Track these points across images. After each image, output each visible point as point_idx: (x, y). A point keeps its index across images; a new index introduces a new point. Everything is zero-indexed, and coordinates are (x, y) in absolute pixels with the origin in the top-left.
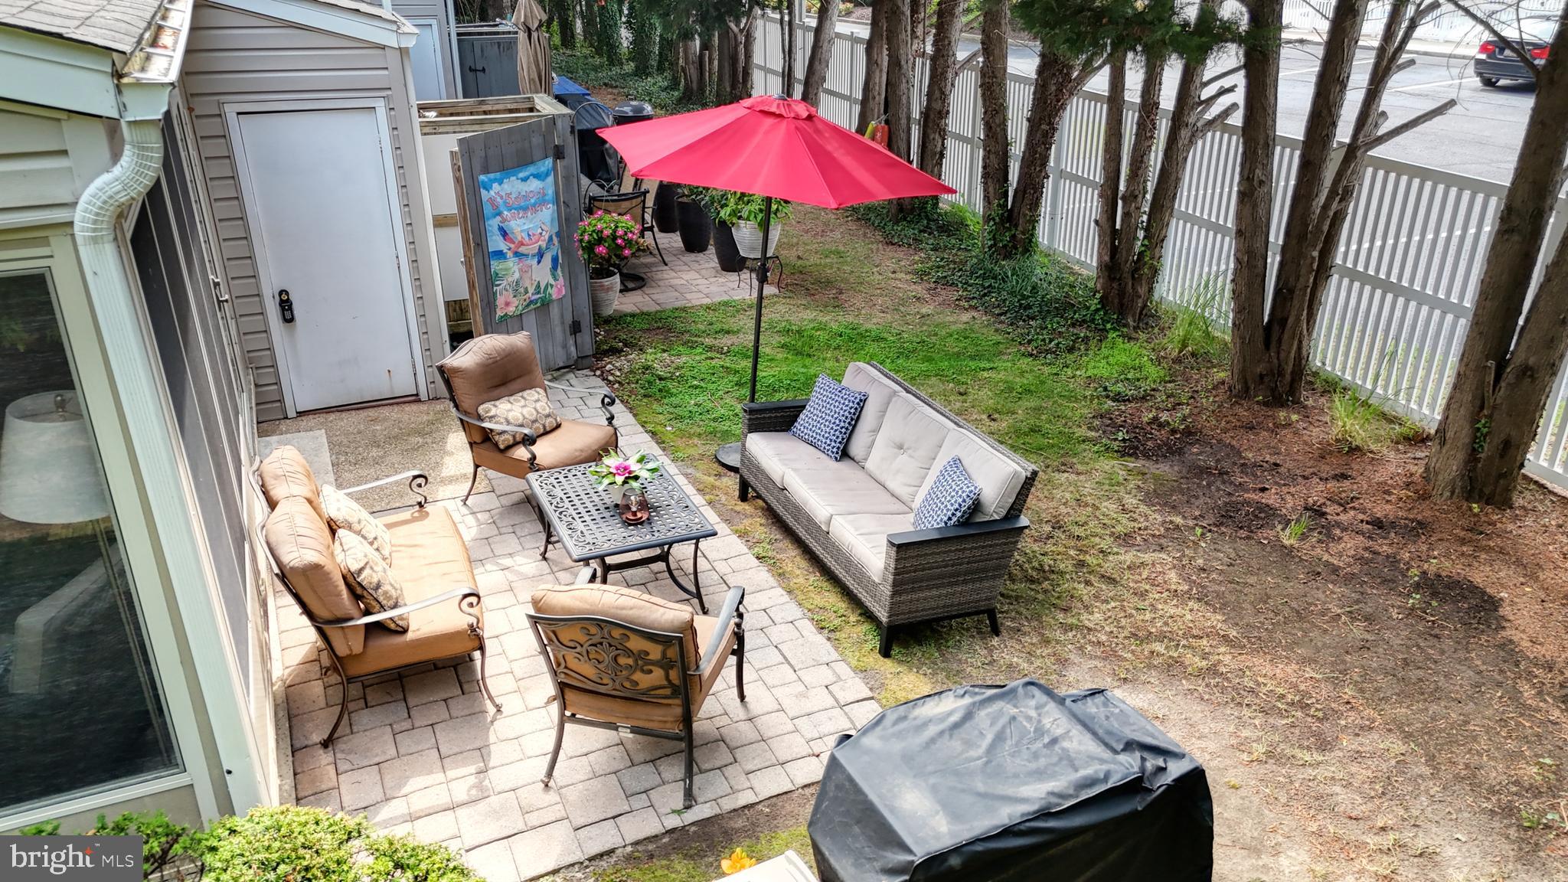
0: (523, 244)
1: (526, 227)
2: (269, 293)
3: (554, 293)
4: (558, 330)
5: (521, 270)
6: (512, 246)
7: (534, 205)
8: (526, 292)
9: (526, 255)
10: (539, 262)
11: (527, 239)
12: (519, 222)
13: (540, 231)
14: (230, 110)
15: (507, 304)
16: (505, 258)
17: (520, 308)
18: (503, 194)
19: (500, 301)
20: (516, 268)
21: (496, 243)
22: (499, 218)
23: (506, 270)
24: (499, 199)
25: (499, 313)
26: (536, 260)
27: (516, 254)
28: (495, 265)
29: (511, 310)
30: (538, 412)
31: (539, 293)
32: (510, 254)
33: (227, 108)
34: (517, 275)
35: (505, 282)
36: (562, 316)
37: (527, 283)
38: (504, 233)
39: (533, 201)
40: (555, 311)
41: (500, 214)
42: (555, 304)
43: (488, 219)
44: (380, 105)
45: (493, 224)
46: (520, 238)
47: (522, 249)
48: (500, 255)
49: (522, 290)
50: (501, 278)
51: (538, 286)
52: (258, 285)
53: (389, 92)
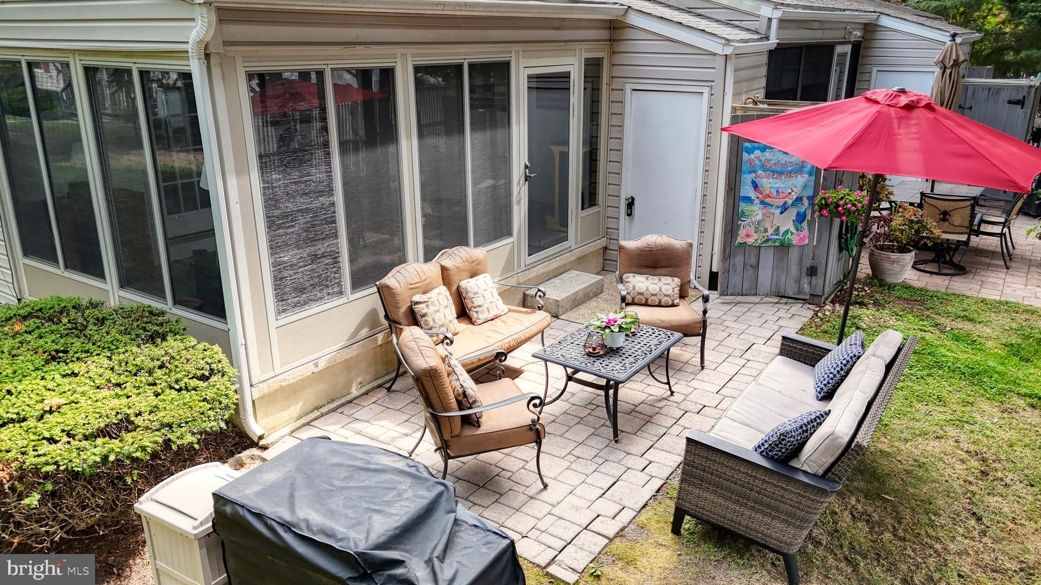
0: (769, 197)
1: (777, 185)
2: (623, 196)
3: (794, 239)
4: (794, 270)
5: (764, 215)
6: (760, 196)
7: (791, 172)
8: (766, 230)
9: (772, 206)
10: (781, 213)
11: (775, 194)
12: (771, 180)
13: (790, 191)
14: (628, 88)
15: (748, 236)
16: (752, 203)
17: (759, 241)
18: (763, 159)
19: (742, 232)
20: (760, 212)
21: (747, 190)
22: (753, 175)
23: (751, 211)
24: (757, 162)
25: (739, 240)
26: (779, 211)
27: (762, 202)
28: (743, 206)
29: (750, 241)
30: (660, 291)
31: (777, 235)
32: (757, 201)
33: (627, 86)
34: (760, 217)
35: (749, 220)
36: (801, 259)
37: (768, 226)
38: (755, 186)
39: (789, 169)
40: (794, 254)
41: (755, 172)
42: (796, 248)
43: (744, 173)
44: (706, 91)
45: (747, 178)
46: (768, 192)
47: (768, 200)
48: (748, 200)
49: (762, 229)
50: (747, 216)
51: (778, 229)
52: (619, 191)
53: (713, 84)
